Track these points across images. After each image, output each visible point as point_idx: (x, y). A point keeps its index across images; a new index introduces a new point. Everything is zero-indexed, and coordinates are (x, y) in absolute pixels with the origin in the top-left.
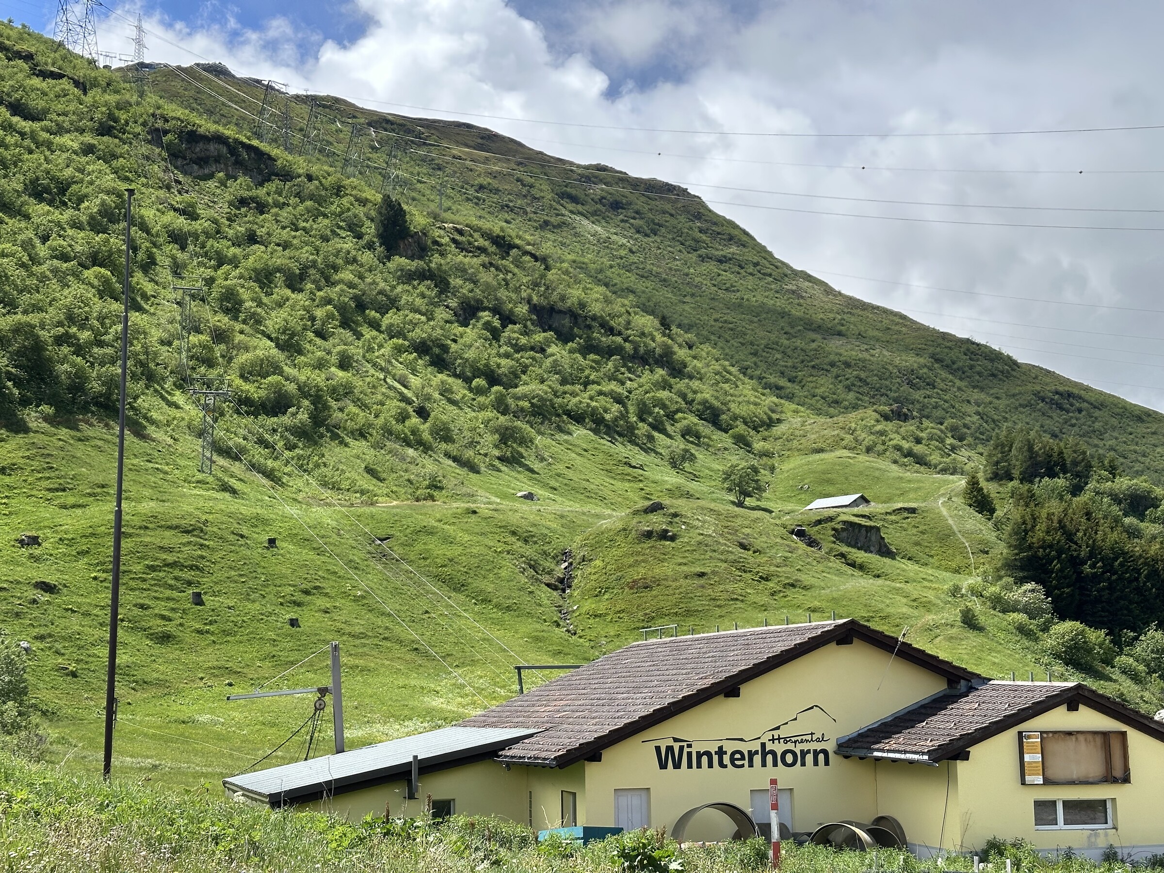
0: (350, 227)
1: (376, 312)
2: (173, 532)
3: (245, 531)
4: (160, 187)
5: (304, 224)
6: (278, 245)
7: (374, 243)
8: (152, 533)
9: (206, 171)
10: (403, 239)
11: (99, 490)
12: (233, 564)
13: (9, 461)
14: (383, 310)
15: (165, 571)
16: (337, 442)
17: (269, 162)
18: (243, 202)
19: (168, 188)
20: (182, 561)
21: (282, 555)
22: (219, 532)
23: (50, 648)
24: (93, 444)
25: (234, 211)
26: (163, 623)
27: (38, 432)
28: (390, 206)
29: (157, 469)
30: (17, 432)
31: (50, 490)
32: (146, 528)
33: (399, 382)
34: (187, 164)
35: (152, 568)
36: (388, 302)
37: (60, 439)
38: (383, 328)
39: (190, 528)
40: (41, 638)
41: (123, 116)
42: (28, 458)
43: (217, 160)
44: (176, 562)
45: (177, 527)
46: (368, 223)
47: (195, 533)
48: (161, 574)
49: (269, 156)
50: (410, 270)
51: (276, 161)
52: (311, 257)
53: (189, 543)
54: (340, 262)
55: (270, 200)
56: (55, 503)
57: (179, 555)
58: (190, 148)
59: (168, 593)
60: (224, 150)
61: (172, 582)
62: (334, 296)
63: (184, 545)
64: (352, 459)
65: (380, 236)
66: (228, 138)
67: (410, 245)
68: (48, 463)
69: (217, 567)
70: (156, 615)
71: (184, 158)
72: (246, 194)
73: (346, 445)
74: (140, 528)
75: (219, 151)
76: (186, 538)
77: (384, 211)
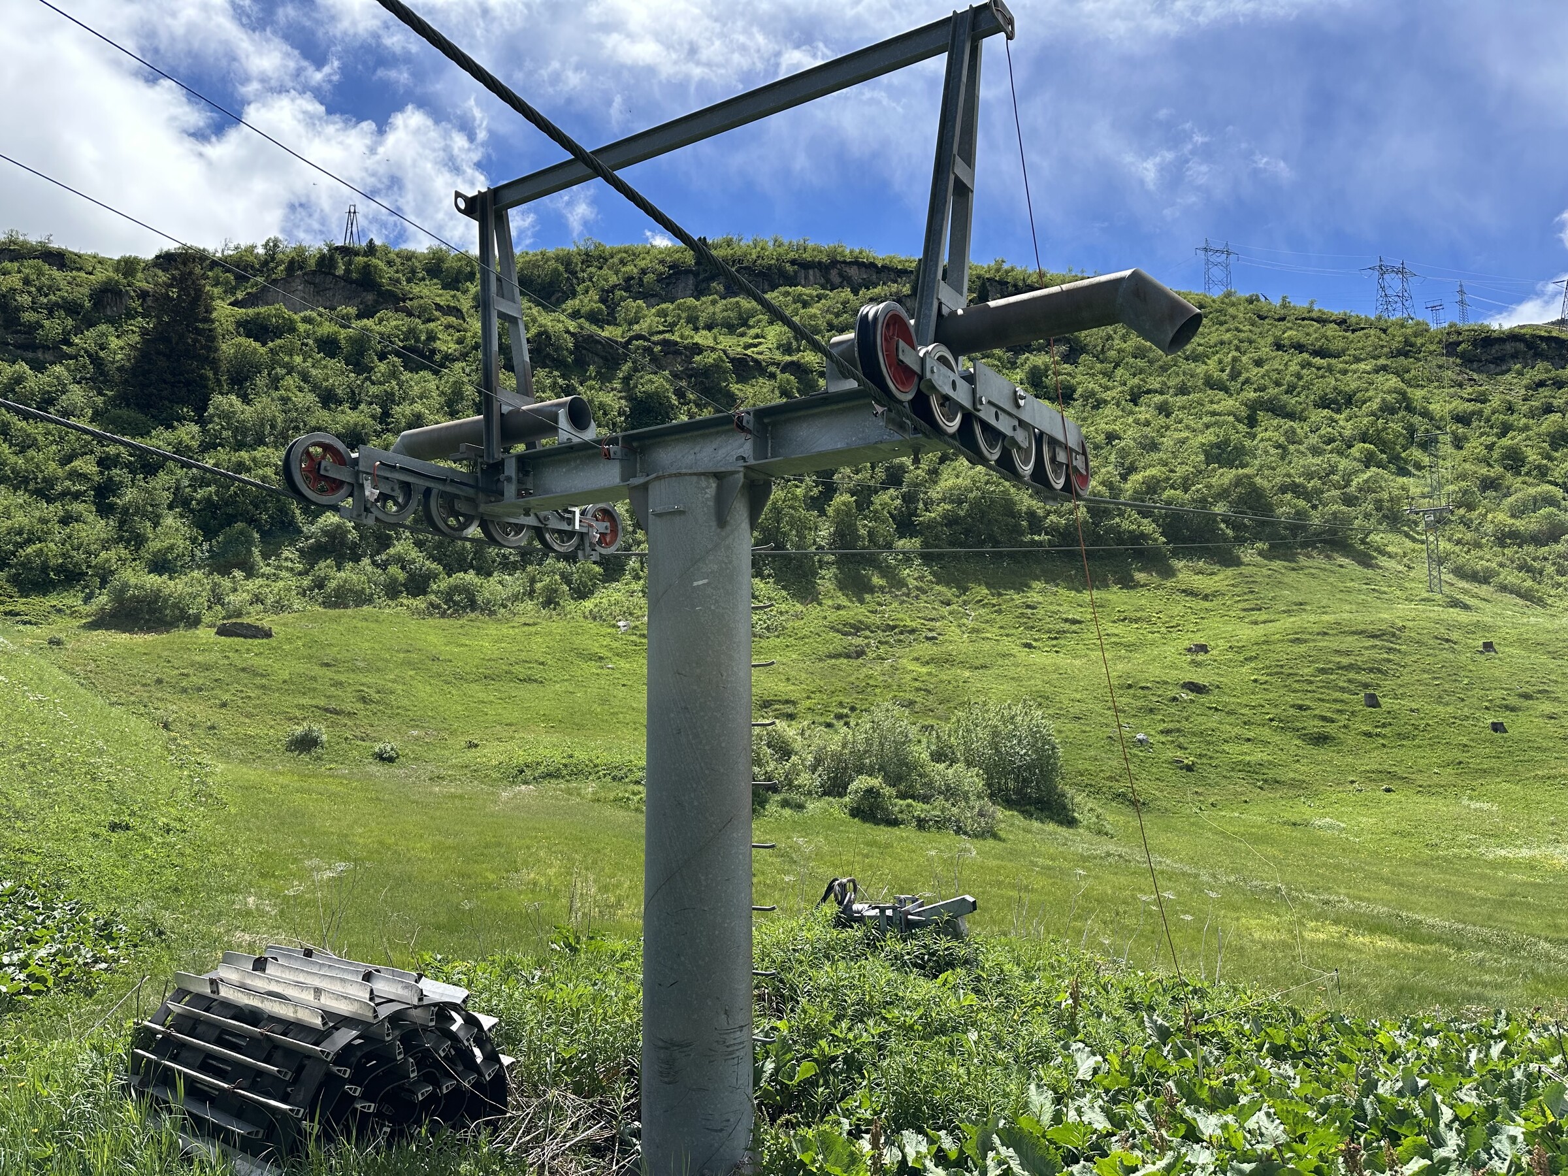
2: (1356, 637)
3: (1454, 636)
4: (1453, 387)
8: (1332, 639)
9: (1504, 368)
11: (1295, 608)
12: (1428, 667)
13: (1213, 589)
15: (1337, 674)
18: (1541, 384)
20: (1359, 663)
21: (1500, 659)
22: (1417, 637)
23: (1173, 742)
24: (1306, 572)
25: (1531, 393)
26: (1321, 723)
27: (1250, 565)
29: (1374, 590)
30: (1228, 566)
31: (1245, 610)
32: (1326, 634)
34: (1483, 366)
35: (1322, 671)
37: (1270, 569)
39: (1378, 633)
40: (1167, 732)
41: (1419, 341)
43: (1514, 356)
44: (1352, 664)
45: (1361, 632)
47: (1385, 638)
48: (1332, 677)
53: (1374, 647)
56: (1247, 620)
57: (1357, 658)
58: (1485, 352)
59: (1337, 695)
60: (1522, 346)
61: (1345, 685)
63: (1367, 648)
68: (1250, 588)
69: (1406, 670)
70: (1315, 716)
71: (1480, 361)
72: (1543, 376)
74: (1318, 634)
75: (1515, 348)
76: (1370, 642)
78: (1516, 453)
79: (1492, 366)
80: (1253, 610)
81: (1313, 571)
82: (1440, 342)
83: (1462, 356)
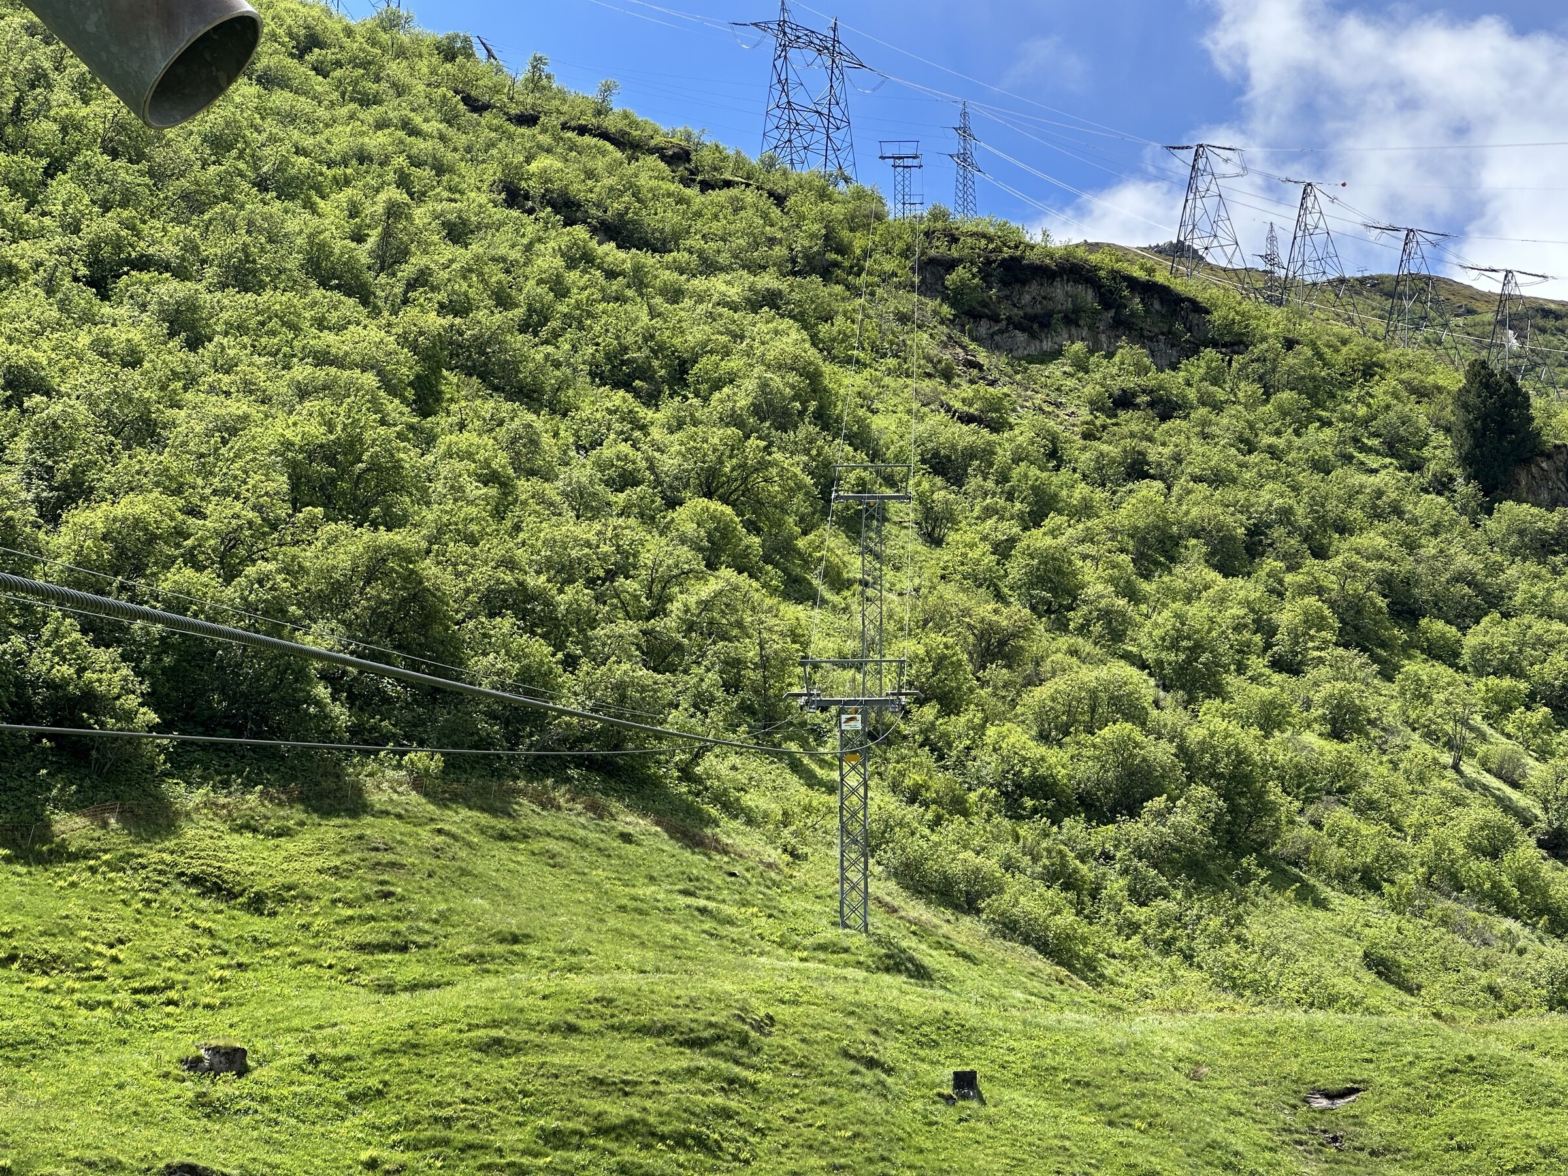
0: (1391, 446)
1: (1448, 622)
2: (650, 1042)
3: (890, 1050)
4: (929, 375)
5: (1273, 440)
6: (1197, 479)
7: (1452, 479)
8: (587, 1044)
9: (1047, 345)
10: (1526, 462)
11: (499, 949)
12: (821, 1136)
13: (280, 880)
14: (1465, 617)
15: (593, 1148)
16: (1289, 893)
17: (1194, 318)
18: (1124, 401)
19: (947, 375)
20: (651, 1119)
21: (990, 1121)
22: (800, 1050)
24: (536, 846)
25: (1101, 419)
27: (387, 813)
28: (1487, 386)
29: (703, 911)
30: (327, 813)
31: (361, 948)
32: (572, 1029)
33: (1498, 776)
34: (1001, 332)
35: (555, 1139)
36: (1479, 600)
37: (440, 831)
38: (1466, 658)
39: (706, 1034)
41: (859, 241)
42: (335, 872)
43: (1072, 319)
44: (633, 1121)
45: (663, 1030)
46: (1439, 437)
47: (721, 1048)
48: (578, 1157)
49: (1193, 302)
50: (1542, 531)
51: (1208, 312)
52: (1278, 502)
53: (692, 1072)
54: (1355, 514)
55: (1192, 394)
56: (364, 979)
57: (648, 1104)
58: (1007, 297)
60: (1088, 297)
62: (1331, 582)
63: (673, 1076)
64: (1329, 936)
65: (1466, 460)
66: (1097, 268)
67: (1544, 474)
68: (382, 883)
69: (771, 1142)
71: (995, 319)
72: (1131, 382)
73: (1321, 904)
74: (553, 1029)
75: (1074, 298)
76: (682, 1060)
77: (1472, 399)
78: (1059, 571)
79: (1021, 337)
80: (384, 948)
81: (553, 845)
82: (906, 253)
83: (954, 298)
